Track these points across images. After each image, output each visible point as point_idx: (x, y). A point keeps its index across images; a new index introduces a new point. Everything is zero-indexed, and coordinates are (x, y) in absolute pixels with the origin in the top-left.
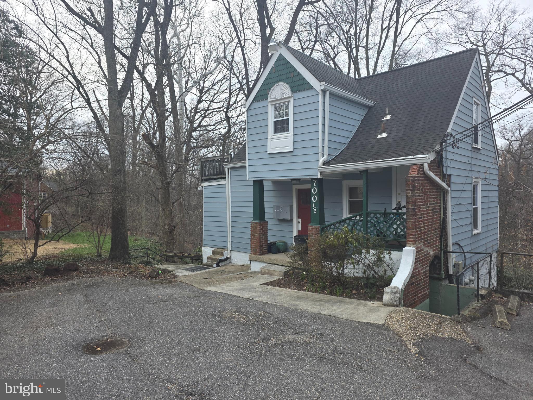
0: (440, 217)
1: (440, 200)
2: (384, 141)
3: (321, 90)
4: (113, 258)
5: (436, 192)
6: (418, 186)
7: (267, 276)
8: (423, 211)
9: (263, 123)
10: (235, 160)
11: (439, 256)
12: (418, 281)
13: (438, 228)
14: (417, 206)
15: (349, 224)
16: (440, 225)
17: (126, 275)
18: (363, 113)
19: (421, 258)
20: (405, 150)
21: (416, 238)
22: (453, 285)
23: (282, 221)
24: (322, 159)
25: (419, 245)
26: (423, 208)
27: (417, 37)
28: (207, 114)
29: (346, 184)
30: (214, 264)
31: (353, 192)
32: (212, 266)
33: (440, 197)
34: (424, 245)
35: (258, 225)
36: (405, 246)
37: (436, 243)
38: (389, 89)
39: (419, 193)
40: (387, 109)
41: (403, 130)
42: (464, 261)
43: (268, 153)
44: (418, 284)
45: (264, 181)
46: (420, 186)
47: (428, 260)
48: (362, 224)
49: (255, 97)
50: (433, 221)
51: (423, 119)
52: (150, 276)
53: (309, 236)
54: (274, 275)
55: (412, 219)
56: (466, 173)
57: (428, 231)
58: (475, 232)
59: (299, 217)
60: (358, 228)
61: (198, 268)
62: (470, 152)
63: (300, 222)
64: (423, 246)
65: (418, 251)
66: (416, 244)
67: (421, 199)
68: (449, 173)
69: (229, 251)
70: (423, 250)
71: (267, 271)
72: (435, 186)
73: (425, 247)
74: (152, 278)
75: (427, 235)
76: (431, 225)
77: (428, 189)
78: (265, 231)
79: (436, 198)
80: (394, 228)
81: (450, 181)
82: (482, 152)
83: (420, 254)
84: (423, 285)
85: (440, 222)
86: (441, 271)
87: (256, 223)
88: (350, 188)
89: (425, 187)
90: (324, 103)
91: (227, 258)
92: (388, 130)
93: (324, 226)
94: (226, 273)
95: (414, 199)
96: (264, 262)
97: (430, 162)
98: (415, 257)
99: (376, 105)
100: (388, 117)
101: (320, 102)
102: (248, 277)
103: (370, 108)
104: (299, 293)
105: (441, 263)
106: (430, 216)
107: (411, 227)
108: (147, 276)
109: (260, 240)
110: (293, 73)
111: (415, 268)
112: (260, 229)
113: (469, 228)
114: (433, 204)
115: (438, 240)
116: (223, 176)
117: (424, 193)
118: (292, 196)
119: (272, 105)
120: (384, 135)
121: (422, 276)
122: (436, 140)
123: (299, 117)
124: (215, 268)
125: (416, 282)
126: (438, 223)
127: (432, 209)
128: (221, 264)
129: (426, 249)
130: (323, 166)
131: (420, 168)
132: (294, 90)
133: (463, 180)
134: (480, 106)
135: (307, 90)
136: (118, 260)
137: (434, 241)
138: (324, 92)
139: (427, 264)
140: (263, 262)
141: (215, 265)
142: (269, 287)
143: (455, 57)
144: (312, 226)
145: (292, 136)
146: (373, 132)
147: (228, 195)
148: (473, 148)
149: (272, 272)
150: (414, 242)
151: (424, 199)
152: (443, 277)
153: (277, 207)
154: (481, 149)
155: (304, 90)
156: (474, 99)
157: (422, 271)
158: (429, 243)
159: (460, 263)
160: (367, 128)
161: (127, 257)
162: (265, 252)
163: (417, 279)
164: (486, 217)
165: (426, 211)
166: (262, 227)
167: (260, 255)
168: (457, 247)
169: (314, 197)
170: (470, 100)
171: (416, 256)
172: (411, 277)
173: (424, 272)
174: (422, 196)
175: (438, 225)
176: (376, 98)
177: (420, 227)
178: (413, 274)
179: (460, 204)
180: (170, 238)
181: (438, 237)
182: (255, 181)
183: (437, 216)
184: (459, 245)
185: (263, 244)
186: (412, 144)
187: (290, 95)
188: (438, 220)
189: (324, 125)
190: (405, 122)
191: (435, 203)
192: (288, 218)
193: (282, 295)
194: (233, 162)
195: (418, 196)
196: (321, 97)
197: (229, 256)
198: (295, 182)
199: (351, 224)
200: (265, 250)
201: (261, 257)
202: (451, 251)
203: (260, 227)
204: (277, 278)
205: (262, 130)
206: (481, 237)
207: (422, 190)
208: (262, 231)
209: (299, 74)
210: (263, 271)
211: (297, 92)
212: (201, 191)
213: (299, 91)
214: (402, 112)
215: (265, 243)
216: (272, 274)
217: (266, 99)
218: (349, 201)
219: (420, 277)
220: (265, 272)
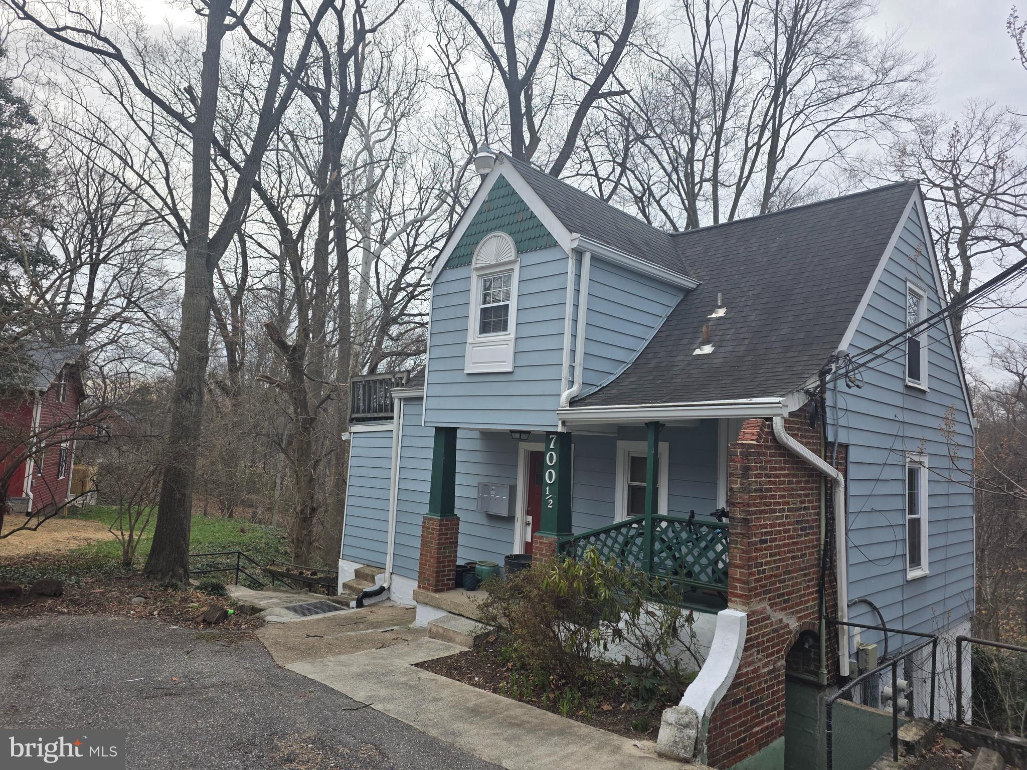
0: (819, 539)
1: (819, 500)
2: (704, 361)
3: (573, 249)
4: (151, 572)
5: (807, 482)
6: (756, 468)
7: (439, 642)
8: (772, 526)
9: (460, 312)
10: (414, 383)
11: (816, 630)
12: (752, 695)
13: (812, 566)
14: (755, 513)
15: (615, 541)
16: (819, 559)
17: (155, 613)
18: (672, 301)
19: (763, 637)
20: (744, 384)
21: (750, 590)
22: (849, 703)
23: (493, 518)
24: (567, 392)
25: (758, 607)
26: (769, 519)
27: (817, 164)
28: (416, 293)
29: (625, 448)
30: (353, 599)
31: (637, 466)
32: (348, 605)
33: (820, 494)
34: (772, 605)
35: (436, 525)
36: (725, 607)
37: (808, 601)
38: (731, 257)
39: (760, 484)
40: (720, 295)
41: (746, 342)
42: (883, 643)
43: (466, 371)
44: (752, 703)
45: (458, 431)
46: (762, 468)
47: (783, 642)
48: (642, 543)
49: (449, 259)
50: (800, 550)
51: (790, 319)
52: (204, 621)
53: (536, 559)
54: (453, 641)
55: (741, 545)
56: (887, 443)
57: (785, 573)
58: (912, 574)
59: (528, 513)
60: (635, 549)
61: (318, 608)
62: (899, 397)
63: (529, 524)
64: (768, 608)
65: (753, 622)
66: (748, 604)
67: (766, 497)
68: (843, 438)
69: (387, 575)
70: (768, 618)
71: (441, 631)
72: (806, 469)
73: (775, 611)
74: (207, 623)
75: (780, 581)
76: (793, 558)
77: (785, 476)
78: (451, 538)
79: (807, 495)
80: (708, 558)
81: (846, 458)
82: (930, 396)
83: (761, 628)
84: (768, 704)
85: (819, 551)
86: (819, 667)
87: (433, 520)
88: (633, 458)
89: (776, 470)
90: (578, 276)
91: (382, 589)
92: (717, 339)
93: (566, 539)
94: (362, 626)
95: (747, 497)
96: (443, 609)
97: (786, 415)
98: (744, 637)
99: (701, 287)
100: (721, 313)
101: (569, 274)
102: (399, 640)
103: (687, 292)
104: (482, 696)
105: (819, 648)
106: (790, 537)
107: (738, 562)
108: (200, 619)
109: (438, 558)
110: (521, 214)
111: (744, 662)
112: (440, 535)
113: (897, 565)
114: (800, 509)
115: (812, 593)
116: (390, 415)
117: (774, 483)
118: (516, 466)
119: (479, 276)
120: (708, 349)
121: (766, 682)
122: (811, 367)
123: (529, 302)
124: (351, 611)
125: (747, 697)
126: (812, 554)
127: (797, 522)
128: (366, 602)
129: (777, 616)
130: (568, 408)
131: (763, 425)
132: (522, 248)
133: (879, 457)
134: (925, 299)
135: (545, 248)
136: (159, 577)
137: (801, 596)
138: (579, 253)
139: (779, 651)
140: (438, 607)
141: (353, 604)
142: (426, 675)
143: (868, 197)
144: (542, 538)
145: (513, 341)
146: (686, 341)
147: (395, 453)
148: (907, 387)
149: (451, 634)
150: (746, 600)
151: (773, 497)
152: (826, 683)
153: (484, 488)
154: (928, 390)
155: (540, 249)
156: (909, 284)
157: (766, 670)
158: (786, 601)
159: (870, 648)
160: (676, 332)
161: (181, 571)
162: (448, 584)
163: (749, 689)
164: (940, 541)
165: (780, 525)
166: (446, 529)
167: (436, 591)
168: (865, 608)
169: (550, 473)
170: (900, 287)
171: (749, 632)
172: (734, 686)
173: (770, 672)
174: (770, 490)
175: (812, 558)
176: (703, 274)
177: (761, 564)
178: (737, 677)
179: (873, 511)
180: (305, 532)
181: (813, 586)
182: (438, 429)
183: (811, 537)
184: (870, 604)
185: (444, 567)
186: (761, 371)
187: (512, 258)
188: (813, 547)
189: (575, 321)
190: (753, 324)
191: (806, 508)
192: (504, 513)
193: (441, 699)
194: (412, 386)
195: (756, 490)
196: (571, 264)
197: (386, 585)
198: (518, 436)
199: (621, 539)
200: (448, 580)
201: (437, 595)
202: (846, 620)
203: (440, 530)
204: (456, 649)
205: (457, 325)
206: (929, 586)
207: (767, 476)
208: (445, 539)
209: (533, 216)
210: (434, 630)
211: (526, 252)
212: (348, 441)
213: (531, 251)
214: (749, 303)
215: (449, 566)
216: (450, 640)
217: (469, 264)
218: (629, 486)
219: (760, 683)
220: (437, 632)
